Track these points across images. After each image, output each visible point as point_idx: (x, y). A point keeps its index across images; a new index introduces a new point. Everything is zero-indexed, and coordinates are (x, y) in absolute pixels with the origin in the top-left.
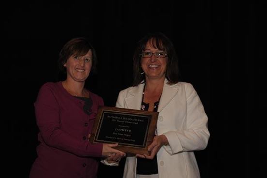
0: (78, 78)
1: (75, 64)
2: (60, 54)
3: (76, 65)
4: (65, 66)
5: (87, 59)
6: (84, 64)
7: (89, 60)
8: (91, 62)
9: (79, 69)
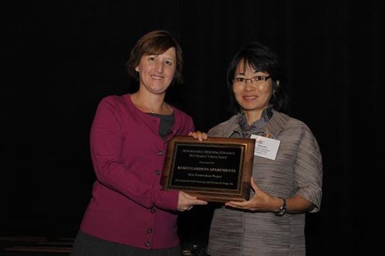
0: (153, 88)
1: (149, 68)
2: (132, 53)
3: (151, 70)
4: (137, 69)
5: (167, 62)
6: (162, 69)
7: (171, 64)
8: (173, 67)
9: (155, 76)
